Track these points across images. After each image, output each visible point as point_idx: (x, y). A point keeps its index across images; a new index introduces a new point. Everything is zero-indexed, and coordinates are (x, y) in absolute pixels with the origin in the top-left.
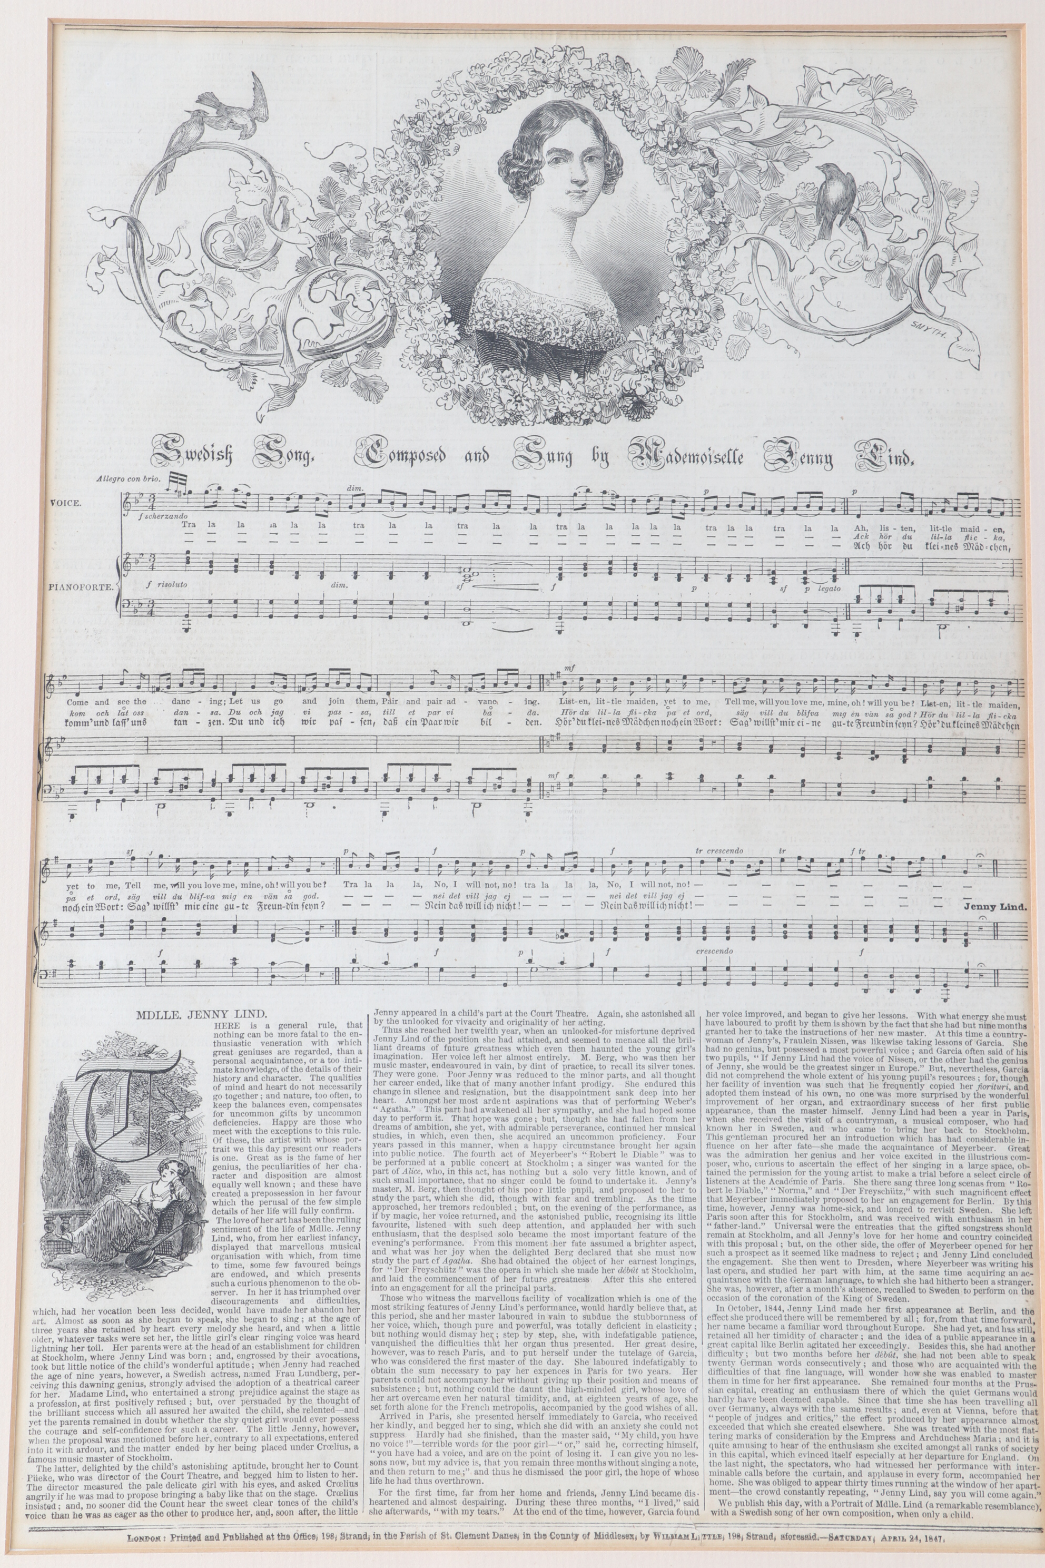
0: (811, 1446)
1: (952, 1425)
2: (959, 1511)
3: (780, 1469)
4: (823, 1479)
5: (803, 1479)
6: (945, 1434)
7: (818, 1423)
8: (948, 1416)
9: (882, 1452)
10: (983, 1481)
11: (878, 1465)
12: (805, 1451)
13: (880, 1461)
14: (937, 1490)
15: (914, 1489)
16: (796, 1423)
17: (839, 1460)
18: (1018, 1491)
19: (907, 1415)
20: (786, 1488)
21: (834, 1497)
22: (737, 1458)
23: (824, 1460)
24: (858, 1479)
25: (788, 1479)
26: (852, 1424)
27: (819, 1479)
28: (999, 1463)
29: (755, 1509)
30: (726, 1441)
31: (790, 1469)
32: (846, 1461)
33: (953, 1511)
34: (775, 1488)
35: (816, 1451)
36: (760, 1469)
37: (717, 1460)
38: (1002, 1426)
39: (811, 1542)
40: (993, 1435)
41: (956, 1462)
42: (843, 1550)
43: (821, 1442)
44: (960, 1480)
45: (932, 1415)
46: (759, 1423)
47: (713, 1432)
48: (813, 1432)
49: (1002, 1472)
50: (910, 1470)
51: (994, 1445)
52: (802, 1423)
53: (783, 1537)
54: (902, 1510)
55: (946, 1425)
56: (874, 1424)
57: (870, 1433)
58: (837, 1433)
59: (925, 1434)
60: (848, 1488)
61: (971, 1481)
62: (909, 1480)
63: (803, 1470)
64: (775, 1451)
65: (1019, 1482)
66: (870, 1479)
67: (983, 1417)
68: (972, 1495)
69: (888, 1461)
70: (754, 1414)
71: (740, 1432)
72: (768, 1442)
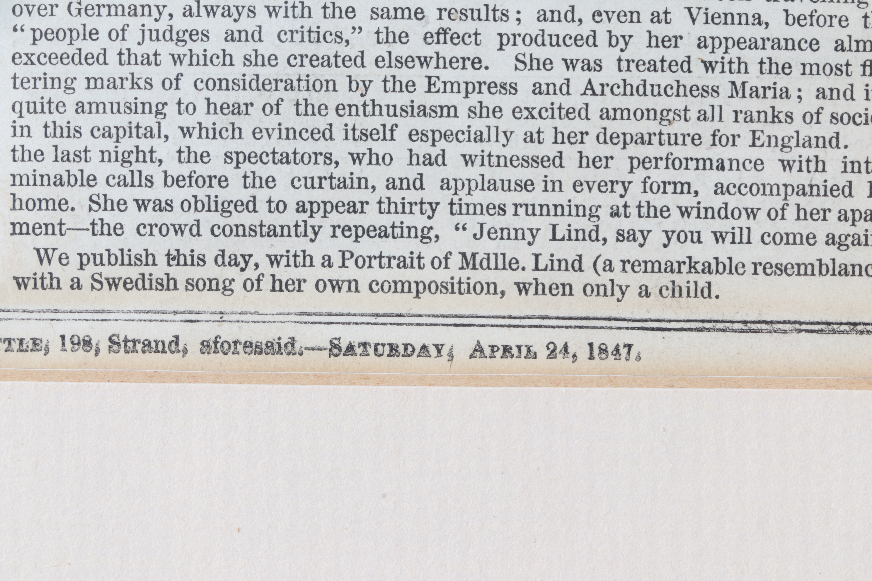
0: (287, 108)
1: (670, 54)
2: (681, 279)
3: (201, 169)
4: (317, 195)
5: (262, 195)
6: (652, 78)
7: (309, 49)
8: (660, 30)
9: (478, 124)
10: (750, 201)
11: (468, 160)
12: (271, 122)
13: (473, 148)
14: (624, 224)
15: (562, 223)
16: (248, 48)
17: (361, 147)
18: (845, 228)
19: (551, 28)
20: (216, 218)
21: (347, 244)
22: (86, 140)
23: (322, 146)
24: (412, 196)
25: (224, 195)
26: (398, 50)
27: (306, 195)
28: (793, 155)
29: (133, 273)
30: (57, 95)
31: (229, 170)
32: (380, 148)
33: (665, 279)
34: (189, 218)
35: (299, 123)
36: (148, 169)
37: (31, 145)
38: (809, 57)
39: (282, 359)
40: (782, 81)
41: (679, 152)
42: (365, 379)
43: (315, 98)
44: (688, 200)
45: (618, 29)
46: (149, 47)
47: (23, 71)
48: (293, 73)
49: (804, 179)
50: (554, 173)
51: (782, 106)
52: (265, 49)
53: (205, 346)
54: (527, 276)
55: (656, 54)
56: (461, 51)
57: (447, 75)
58: (358, 73)
59: (597, 78)
60: (386, 220)
61: (717, 202)
62: (552, 198)
63: (263, 171)
64: (188, 121)
65: (847, 204)
66: (446, 196)
67: (758, 32)
68: (719, 237)
69: (495, 149)
70: (135, 23)
71: (95, 71)
72: (171, 97)
